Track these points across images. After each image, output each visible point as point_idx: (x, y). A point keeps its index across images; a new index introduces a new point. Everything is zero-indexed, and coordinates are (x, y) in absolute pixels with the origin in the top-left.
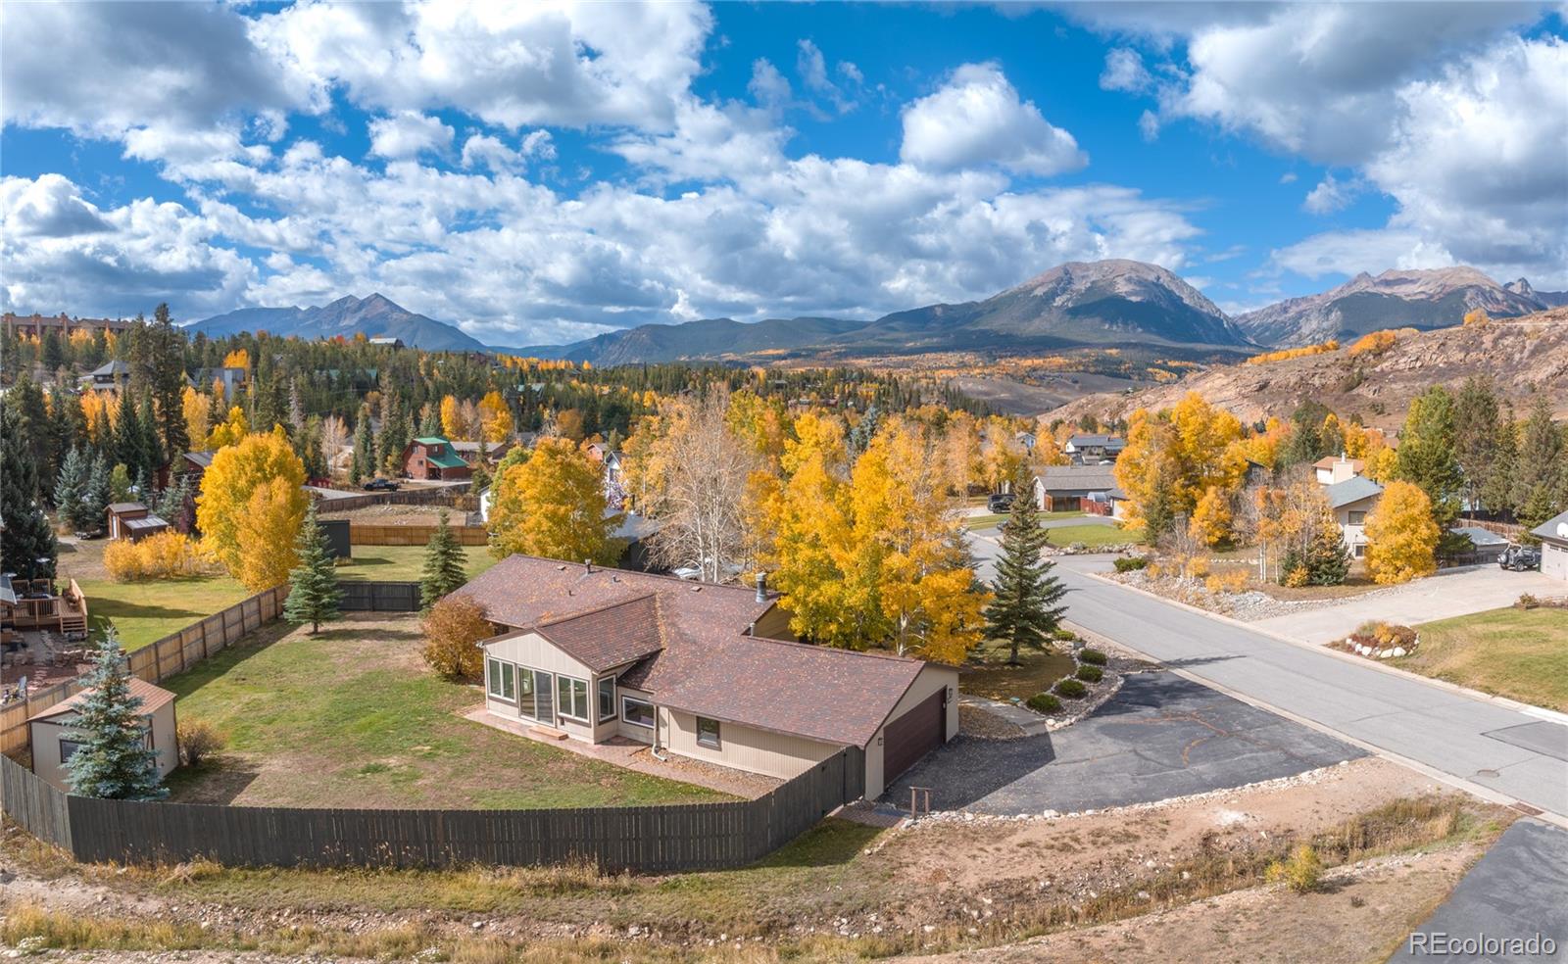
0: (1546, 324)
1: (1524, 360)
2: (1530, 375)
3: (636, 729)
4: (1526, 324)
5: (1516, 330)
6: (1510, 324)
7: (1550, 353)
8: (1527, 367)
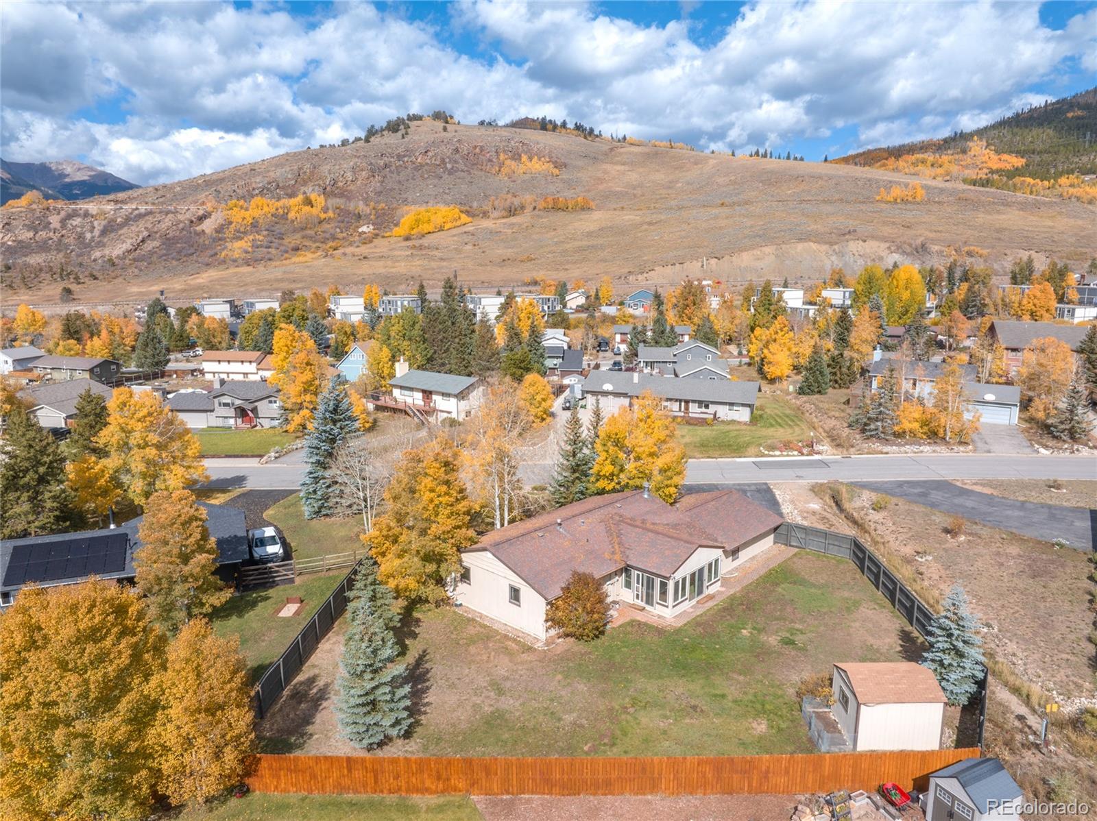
0: (109, 207)
1: (97, 239)
2: (107, 252)
4: (91, 206)
5: (81, 212)
6: (73, 207)
7: (120, 232)
8: (101, 245)
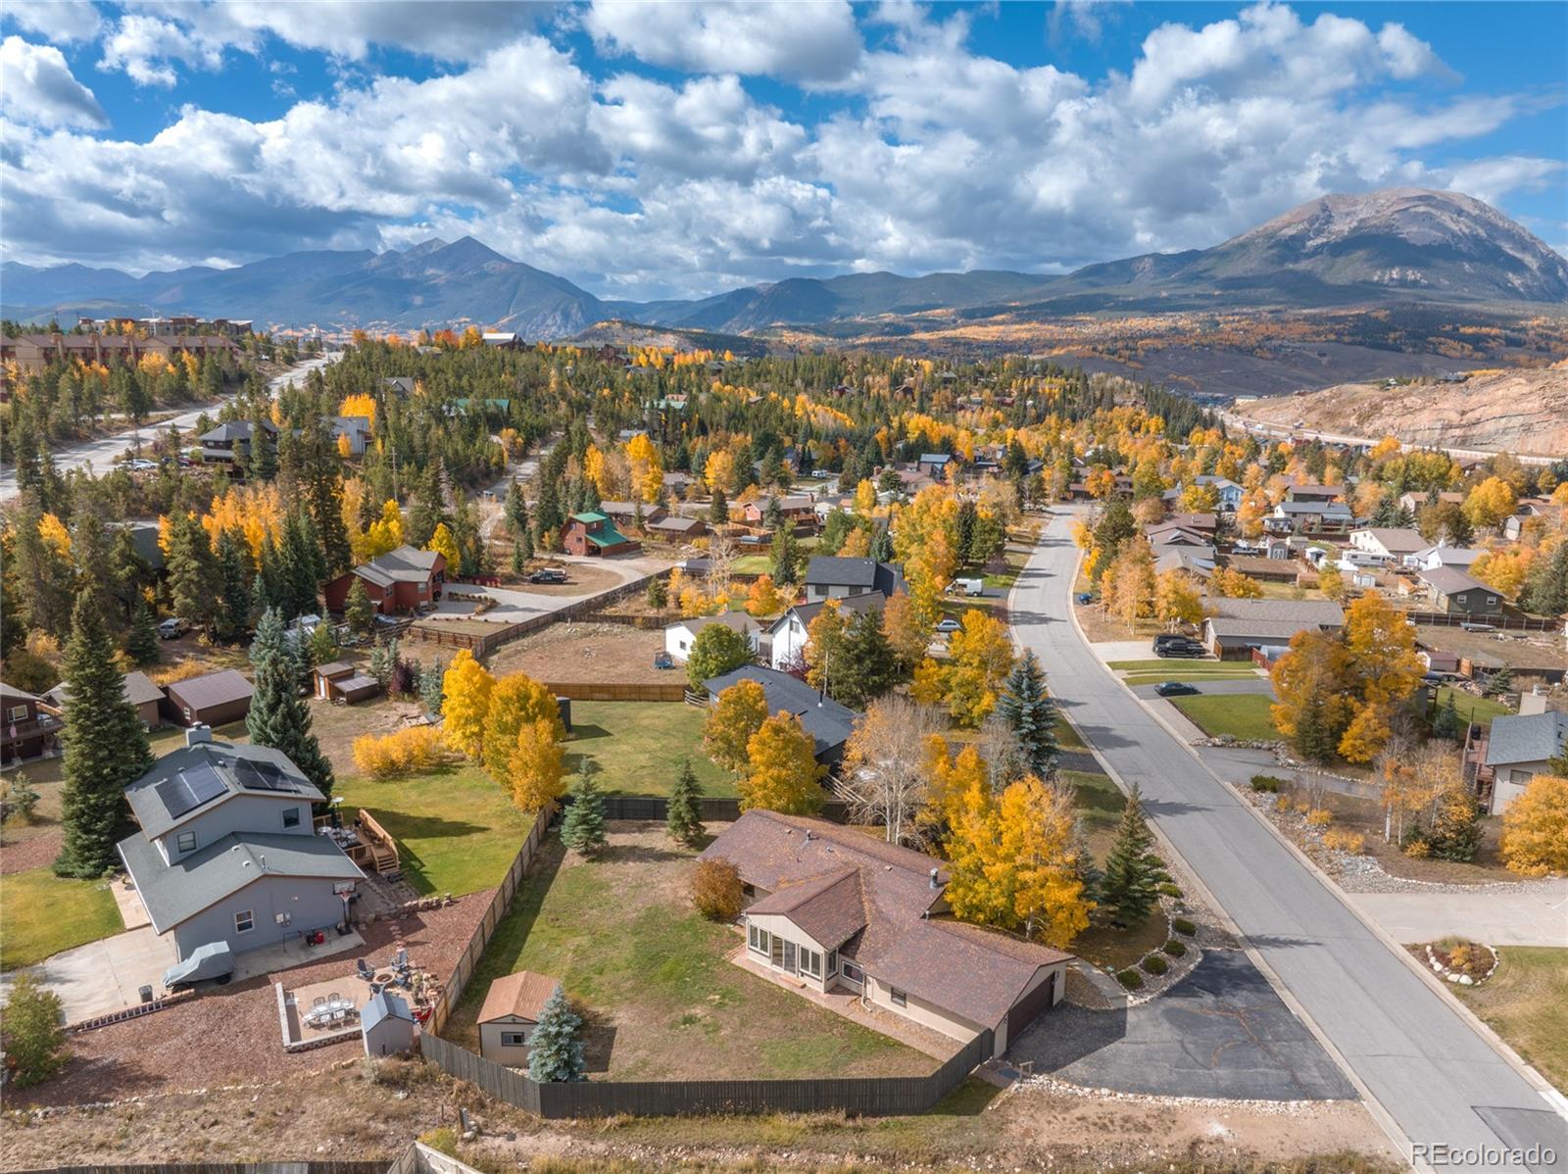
3: (851, 983)
